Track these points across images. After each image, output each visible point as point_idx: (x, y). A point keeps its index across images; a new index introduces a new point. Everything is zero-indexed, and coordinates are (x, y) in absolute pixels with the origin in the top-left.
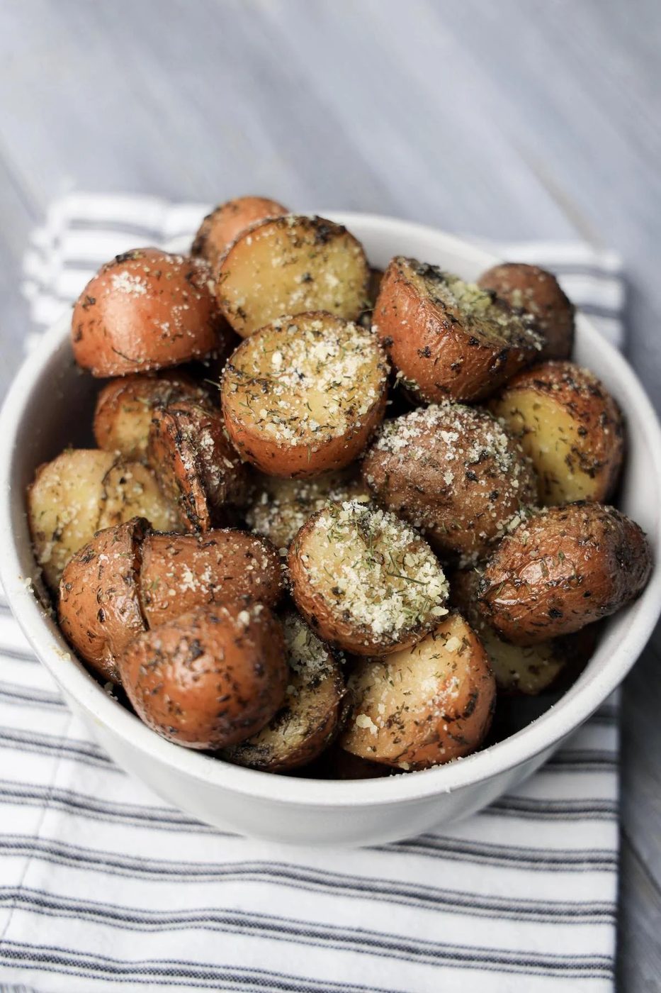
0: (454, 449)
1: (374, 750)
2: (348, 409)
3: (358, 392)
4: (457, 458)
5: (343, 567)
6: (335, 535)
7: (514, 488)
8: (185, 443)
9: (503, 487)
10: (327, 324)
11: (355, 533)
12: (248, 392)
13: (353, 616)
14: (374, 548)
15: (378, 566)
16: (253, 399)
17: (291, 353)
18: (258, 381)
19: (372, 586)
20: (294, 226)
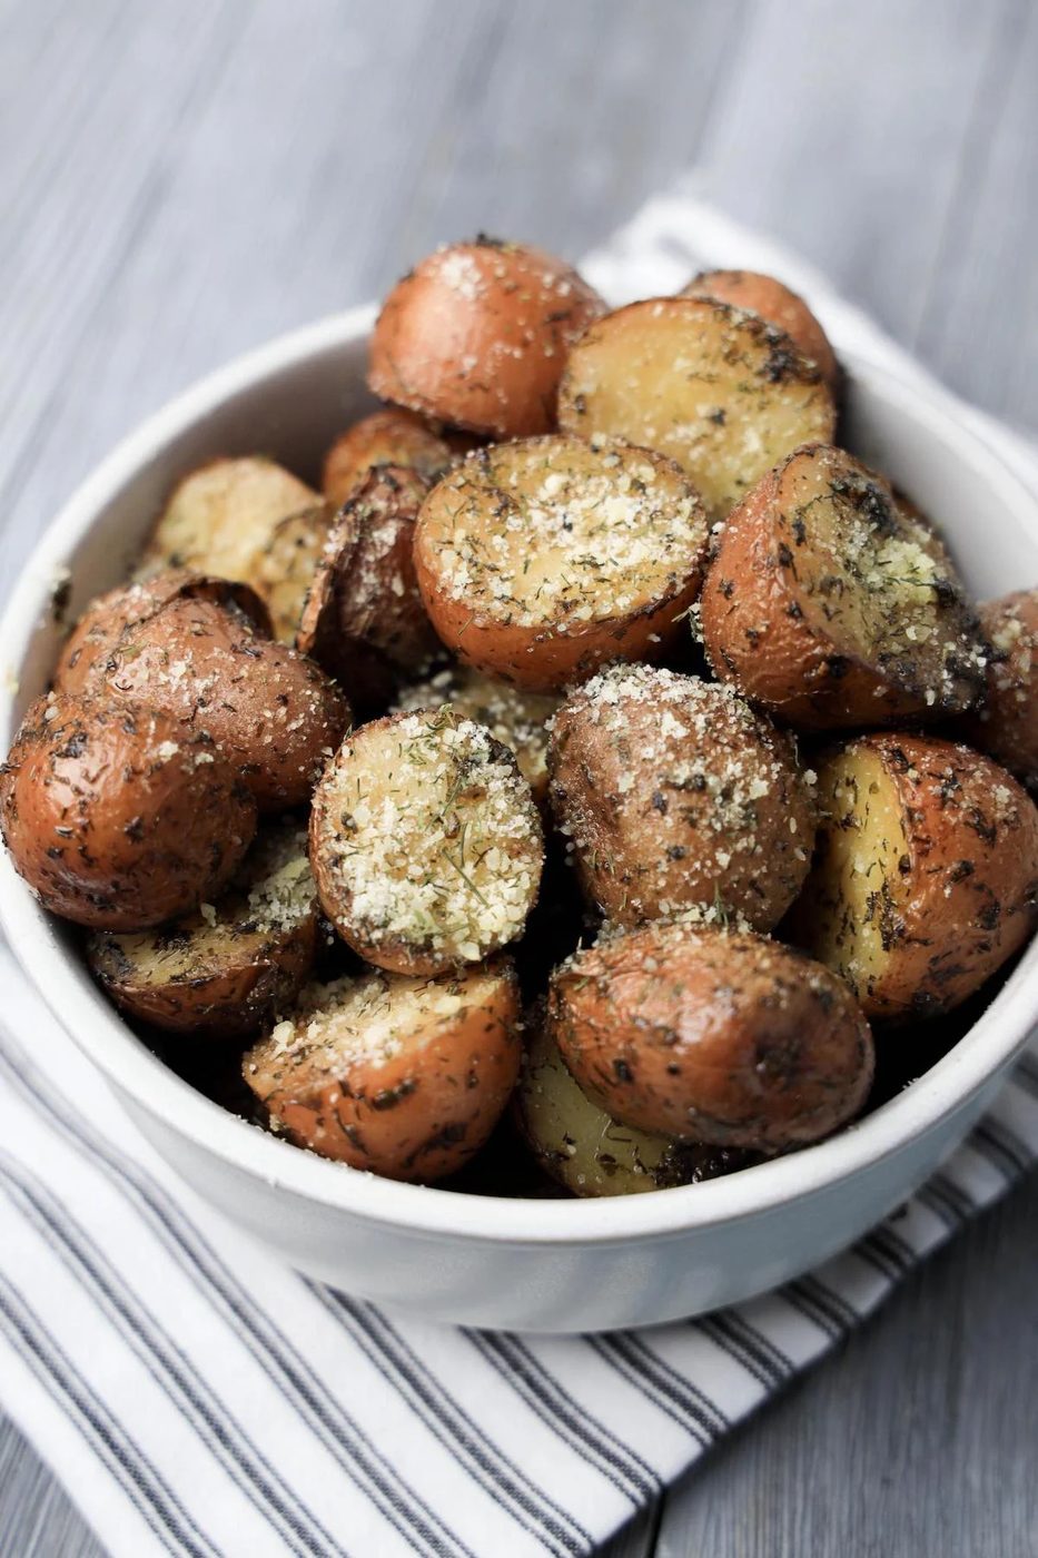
0: (664, 748)
1: (255, 1072)
2: (569, 600)
3: (607, 589)
4: (658, 762)
5: (387, 798)
6: (414, 752)
7: (715, 864)
8: (350, 518)
9: (697, 850)
10: (664, 483)
11: (442, 768)
12: (473, 498)
13: (341, 868)
14: (458, 808)
15: (440, 835)
16: (468, 510)
17: (580, 490)
18: (500, 494)
19: (407, 851)
20: (739, 328)
